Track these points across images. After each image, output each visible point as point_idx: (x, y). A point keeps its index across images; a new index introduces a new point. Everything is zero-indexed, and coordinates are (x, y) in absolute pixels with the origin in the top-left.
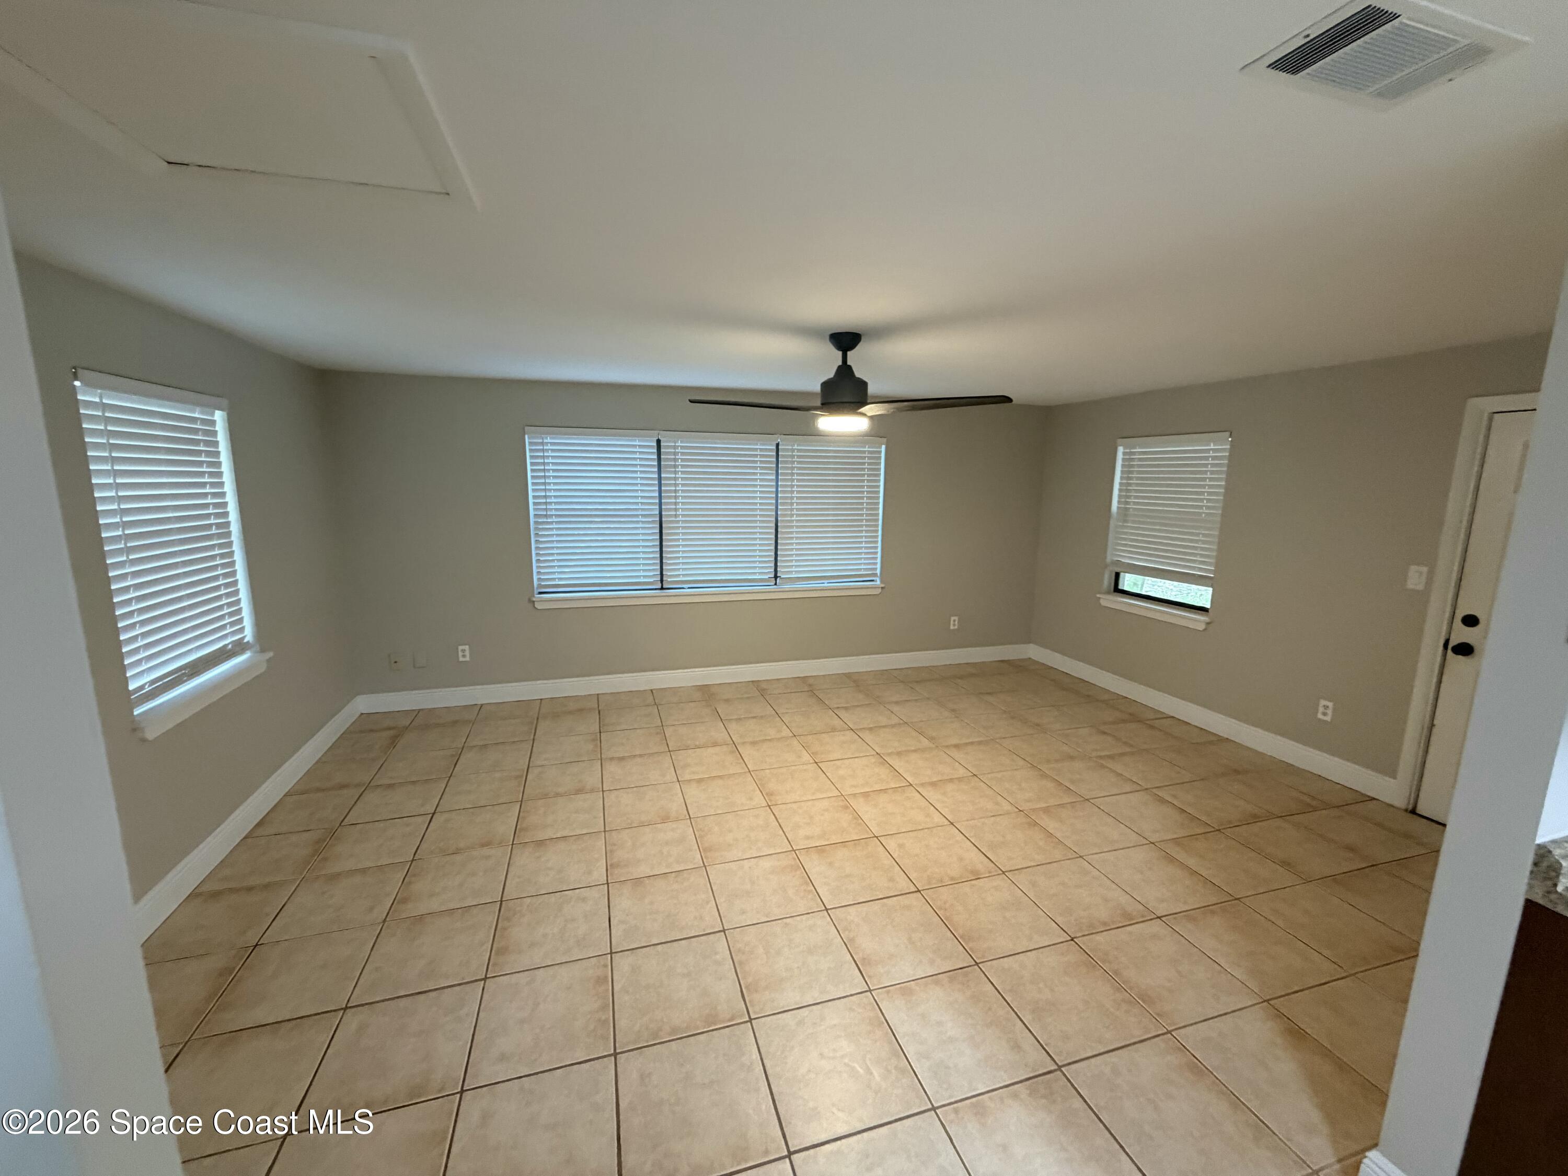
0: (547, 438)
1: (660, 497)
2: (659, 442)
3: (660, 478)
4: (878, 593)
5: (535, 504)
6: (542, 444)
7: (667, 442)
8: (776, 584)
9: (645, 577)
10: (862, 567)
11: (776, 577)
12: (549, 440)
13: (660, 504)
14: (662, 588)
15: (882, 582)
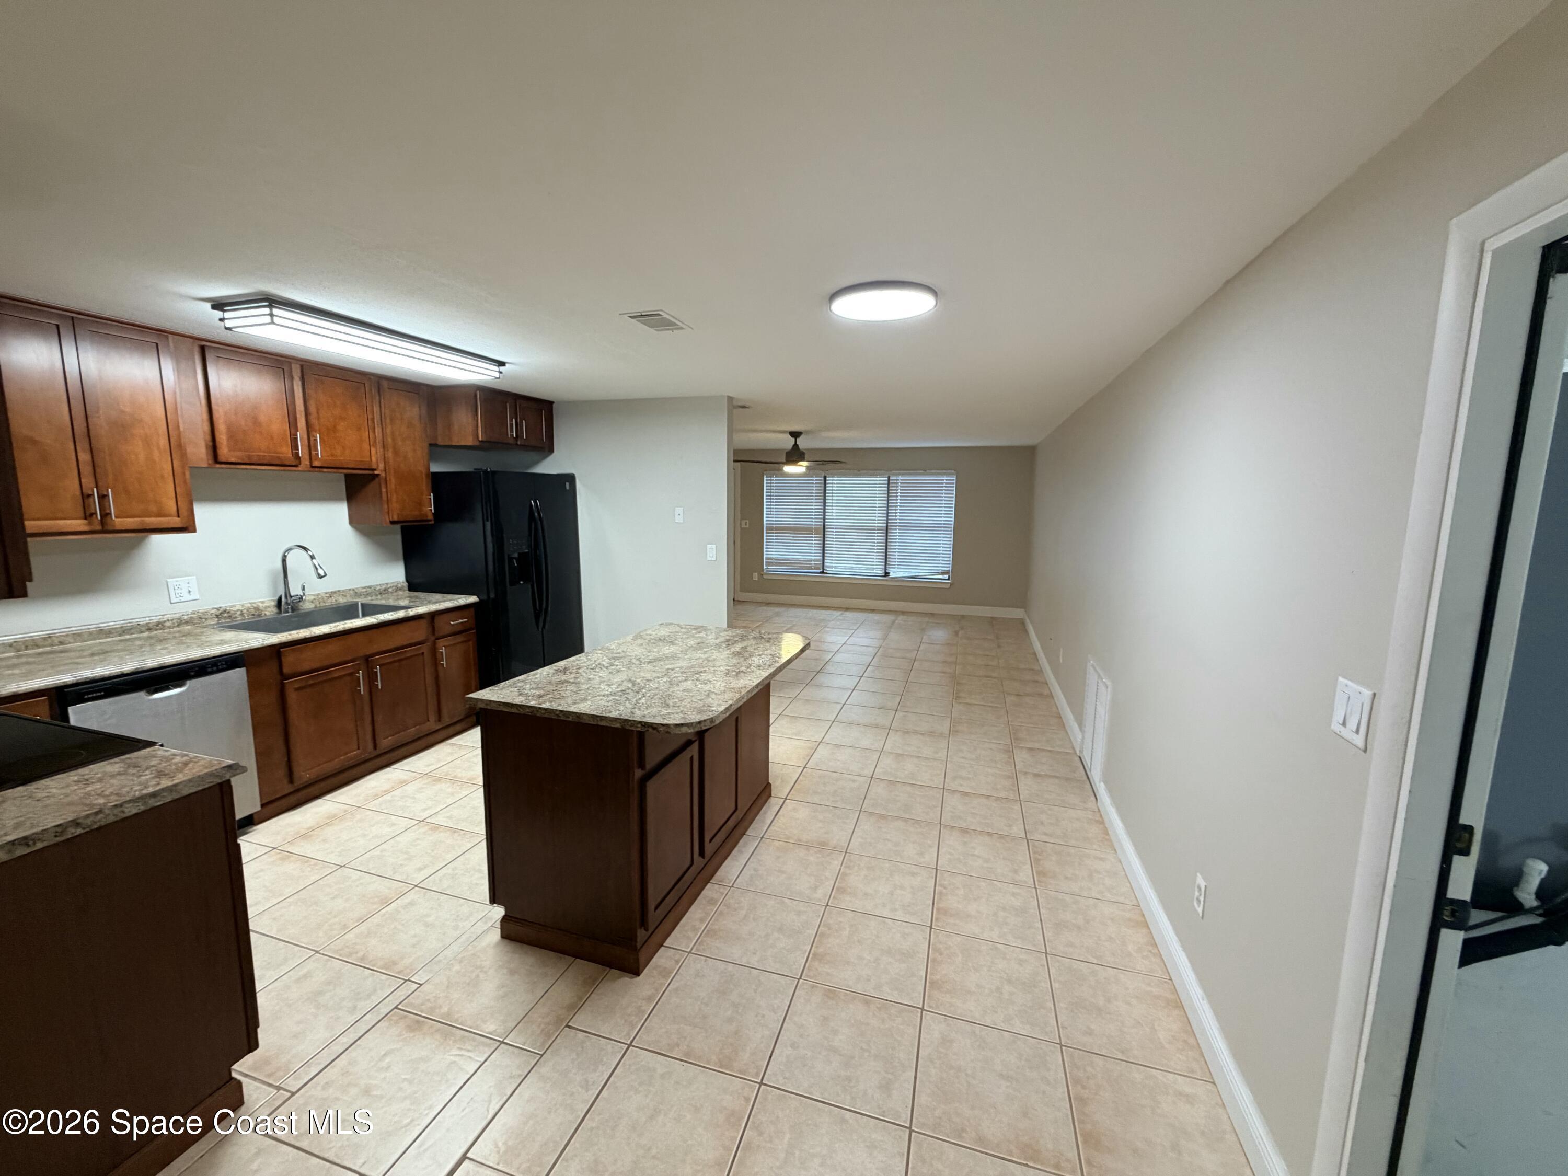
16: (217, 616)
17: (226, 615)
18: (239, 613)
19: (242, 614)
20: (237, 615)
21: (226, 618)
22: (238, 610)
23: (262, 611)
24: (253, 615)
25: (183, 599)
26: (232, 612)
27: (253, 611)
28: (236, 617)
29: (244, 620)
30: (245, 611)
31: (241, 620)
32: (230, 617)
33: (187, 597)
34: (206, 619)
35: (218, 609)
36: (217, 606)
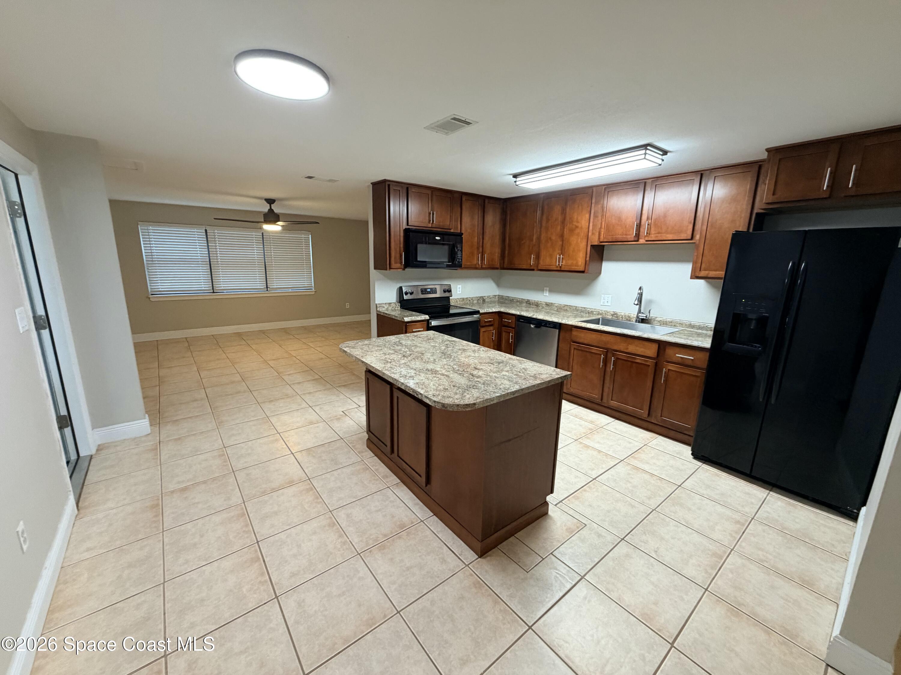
0: (149, 227)
1: (209, 254)
2: (206, 230)
3: (208, 246)
4: (313, 294)
5: (146, 255)
6: (148, 229)
7: (209, 230)
8: (267, 290)
9: (204, 287)
10: (306, 284)
11: (267, 287)
12: (151, 228)
13: (209, 257)
14: (214, 292)
15: (315, 289)
16: (612, 315)
17: (615, 315)
18: (621, 316)
19: (622, 317)
20: (620, 317)
21: (615, 317)
22: (621, 315)
23: (631, 318)
24: (627, 319)
25: (604, 304)
26: (618, 315)
27: (627, 318)
28: (619, 318)
29: (623, 320)
30: (623, 316)
31: (621, 320)
32: (617, 317)
33: (606, 304)
34: (608, 315)
35: (614, 312)
36: (615, 311)
